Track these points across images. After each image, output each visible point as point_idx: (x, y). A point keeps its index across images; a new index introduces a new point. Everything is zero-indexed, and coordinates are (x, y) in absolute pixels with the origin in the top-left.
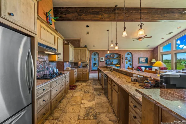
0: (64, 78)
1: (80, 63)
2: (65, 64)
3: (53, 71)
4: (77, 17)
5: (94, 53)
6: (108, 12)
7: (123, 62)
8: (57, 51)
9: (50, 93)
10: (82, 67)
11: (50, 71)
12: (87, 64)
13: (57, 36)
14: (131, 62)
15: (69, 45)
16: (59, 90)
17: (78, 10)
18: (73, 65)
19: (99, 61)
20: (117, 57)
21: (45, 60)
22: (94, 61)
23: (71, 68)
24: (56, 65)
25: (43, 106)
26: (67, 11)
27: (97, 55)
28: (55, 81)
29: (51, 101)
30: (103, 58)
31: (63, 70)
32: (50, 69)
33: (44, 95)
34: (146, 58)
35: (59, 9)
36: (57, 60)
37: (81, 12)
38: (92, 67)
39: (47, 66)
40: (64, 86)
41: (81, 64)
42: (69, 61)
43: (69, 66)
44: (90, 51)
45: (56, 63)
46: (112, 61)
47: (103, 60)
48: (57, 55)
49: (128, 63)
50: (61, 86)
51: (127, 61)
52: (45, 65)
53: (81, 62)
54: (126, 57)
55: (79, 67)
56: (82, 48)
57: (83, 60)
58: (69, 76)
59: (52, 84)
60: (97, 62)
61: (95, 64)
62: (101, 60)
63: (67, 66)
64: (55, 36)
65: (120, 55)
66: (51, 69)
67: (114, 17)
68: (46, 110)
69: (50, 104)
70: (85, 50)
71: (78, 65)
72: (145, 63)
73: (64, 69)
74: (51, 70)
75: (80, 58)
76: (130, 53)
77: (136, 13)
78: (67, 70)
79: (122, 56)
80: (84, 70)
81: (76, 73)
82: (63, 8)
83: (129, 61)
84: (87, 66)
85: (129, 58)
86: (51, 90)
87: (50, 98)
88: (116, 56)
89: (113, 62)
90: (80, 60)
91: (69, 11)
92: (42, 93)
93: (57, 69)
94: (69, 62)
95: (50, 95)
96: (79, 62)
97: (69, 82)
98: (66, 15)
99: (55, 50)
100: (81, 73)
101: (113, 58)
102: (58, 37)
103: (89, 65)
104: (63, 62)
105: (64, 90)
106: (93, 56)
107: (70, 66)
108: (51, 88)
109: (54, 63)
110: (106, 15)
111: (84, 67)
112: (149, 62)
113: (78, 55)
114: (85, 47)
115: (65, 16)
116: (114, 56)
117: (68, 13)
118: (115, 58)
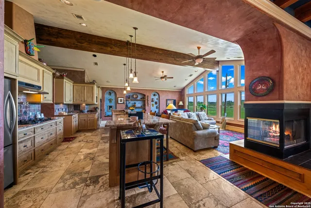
0: (53, 125)
1: (84, 106)
2: (56, 107)
3: (35, 116)
4: (77, 44)
5: (108, 91)
6: (120, 46)
7: (148, 105)
8: (42, 89)
9: (33, 139)
10: (88, 111)
11: (29, 117)
12: (97, 108)
13: (41, 69)
14: (158, 105)
15: (64, 80)
16: (46, 138)
17: (78, 36)
18: (72, 109)
19: (117, 102)
20: (142, 99)
21: (22, 101)
22: (109, 102)
23: (69, 112)
24: (40, 108)
25: (24, 151)
26: (60, 34)
27: (113, 94)
28: (40, 127)
29: (34, 149)
30: (122, 99)
31: (54, 116)
32: (29, 114)
33: (25, 140)
34: (174, 100)
35: (46, 28)
36: (42, 101)
37: (82, 39)
38: (105, 111)
39: (24, 110)
40: (54, 135)
41: (86, 107)
42: (64, 102)
43: (64, 110)
44: (103, 89)
45: (40, 105)
46: (135, 103)
47: (122, 102)
48: (42, 95)
49: (155, 106)
50: (49, 134)
51: (154, 103)
52: (21, 108)
53: (86, 104)
54: (152, 98)
55: (82, 112)
56: (87, 83)
57: (89, 101)
58: (62, 122)
59: (36, 130)
60: (113, 104)
61: (111, 107)
62: (119, 102)
63: (59, 109)
64: (38, 70)
65: (145, 95)
66: (31, 113)
67: (126, 53)
68: (28, 157)
69: (33, 152)
70: (93, 88)
71: (81, 109)
73: (55, 114)
74: (31, 115)
75: (84, 99)
76: (157, 93)
77: (150, 52)
78: (60, 115)
79: (148, 96)
80: (90, 116)
81: (77, 120)
82: (52, 28)
83: (156, 103)
84: (96, 110)
85: (155, 100)
86: (34, 137)
87: (33, 146)
88: (140, 97)
89: (136, 105)
90: (84, 100)
91: (63, 35)
92: (23, 137)
93: (42, 114)
94: (63, 104)
95: (33, 142)
96: (82, 104)
97: (62, 131)
98: (58, 40)
99: (40, 87)
100: (85, 120)
101: (136, 99)
102: (44, 69)
103: (99, 108)
104: (52, 105)
105: (54, 140)
106: (107, 96)
107: (67, 110)
108: (34, 134)
109: (37, 106)
110: (117, 49)
111: (91, 111)
112: (176, 104)
113: (81, 95)
114: (93, 83)
115: (55, 40)
116: (137, 97)
117: (62, 37)
118: (139, 98)
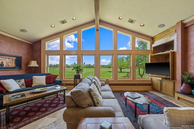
34: (17, 57)
72: (14, 68)
112: (23, 66)
